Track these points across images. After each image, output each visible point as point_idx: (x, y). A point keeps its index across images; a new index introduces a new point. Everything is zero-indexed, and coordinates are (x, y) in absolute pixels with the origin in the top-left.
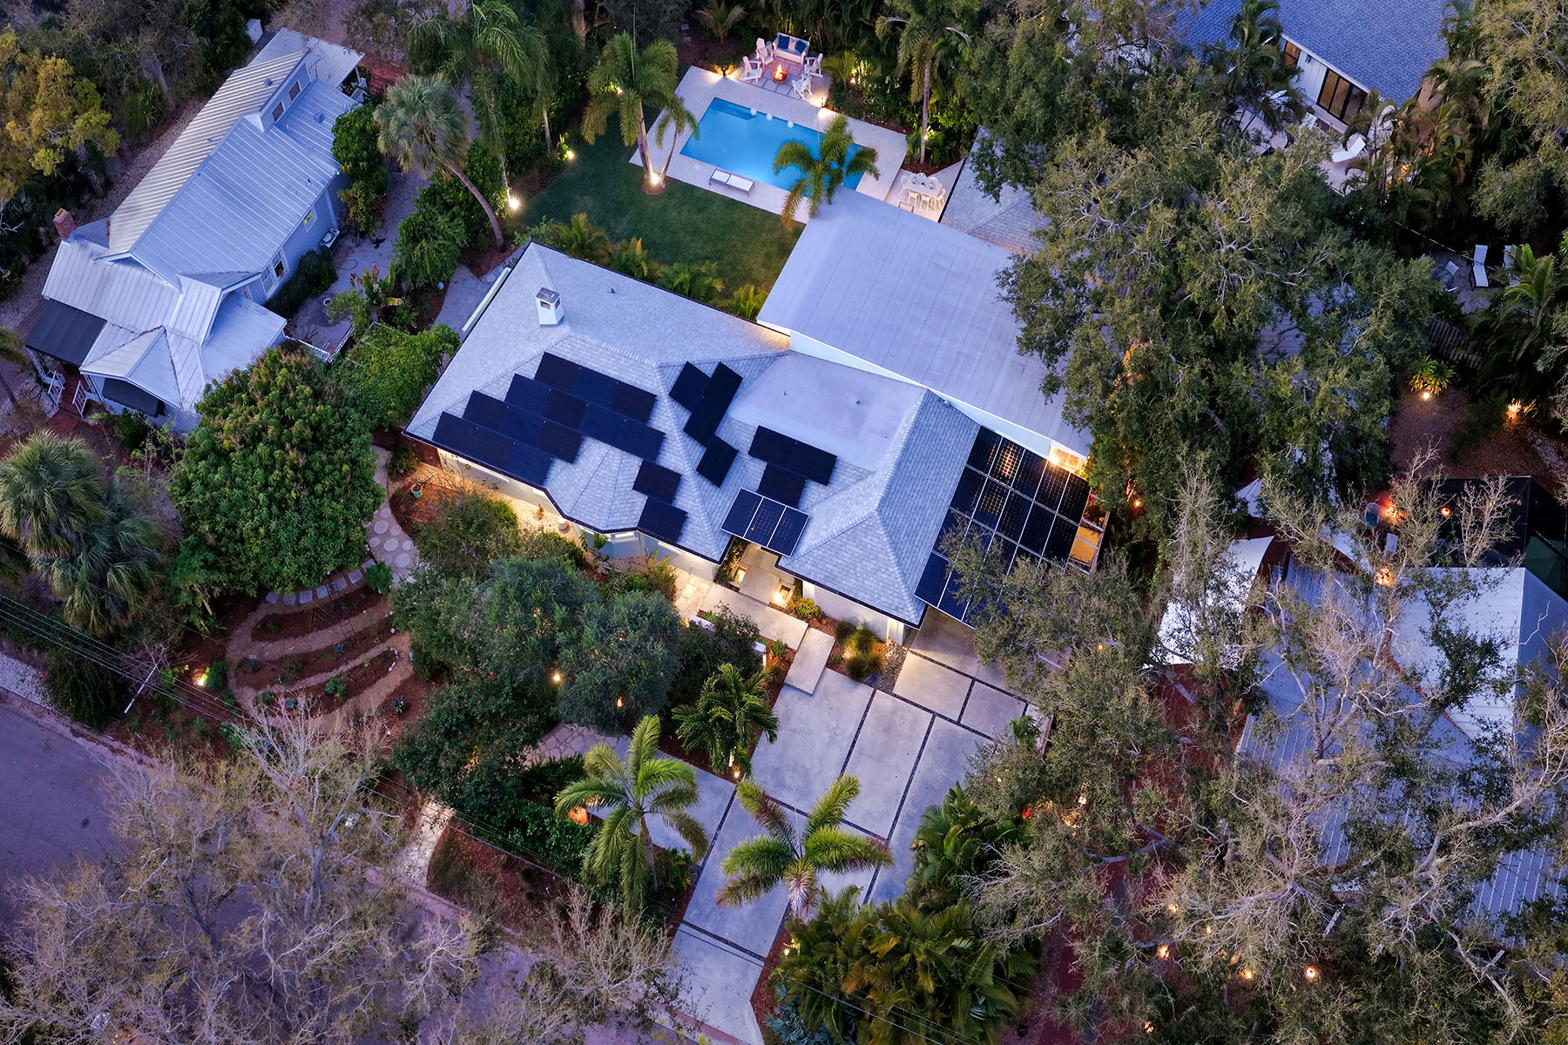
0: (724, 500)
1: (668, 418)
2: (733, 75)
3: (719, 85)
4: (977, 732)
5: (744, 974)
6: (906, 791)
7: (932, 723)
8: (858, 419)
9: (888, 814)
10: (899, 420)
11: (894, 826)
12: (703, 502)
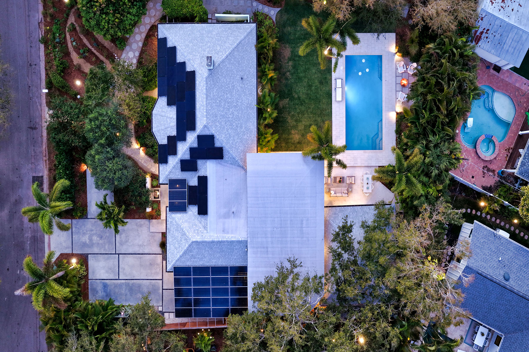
0: (179, 175)
1: (191, 138)
2: (398, 57)
3: (389, 53)
4: (162, 297)
5: (67, 248)
6: (136, 279)
7: (159, 280)
8: (226, 216)
9: (126, 276)
10: (232, 233)
11: (124, 280)
12: (173, 168)
